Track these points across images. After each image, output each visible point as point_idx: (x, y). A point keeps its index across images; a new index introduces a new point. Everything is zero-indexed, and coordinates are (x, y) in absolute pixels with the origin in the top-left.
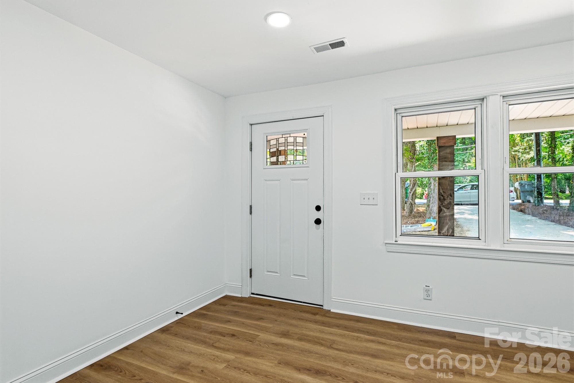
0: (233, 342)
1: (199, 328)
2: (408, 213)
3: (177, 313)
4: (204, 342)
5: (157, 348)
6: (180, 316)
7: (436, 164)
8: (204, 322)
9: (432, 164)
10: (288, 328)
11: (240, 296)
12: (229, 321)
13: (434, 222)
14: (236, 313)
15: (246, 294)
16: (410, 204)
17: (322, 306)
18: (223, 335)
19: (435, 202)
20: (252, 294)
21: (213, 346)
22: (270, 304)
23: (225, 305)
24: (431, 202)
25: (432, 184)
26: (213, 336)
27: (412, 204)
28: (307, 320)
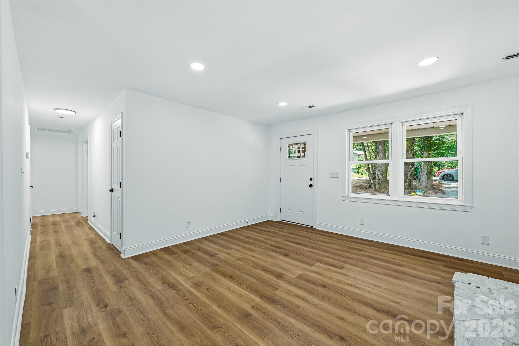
0: (269, 233)
1: (256, 229)
2: (408, 186)
3: (247, 223)
4: (257, 232)
5: (239, 232)
6: (249, 224)
7: (425, 151)
8: (257, 227)
9: (422, 151)
10: (293, 232)
11: (275, 221)
12: (268, 228)
13: (422, 192)
14: (272, 226)
15: (279, 220)
16: (409, 180)
17: (313, 227)
18: (264, 231)
19: (425, 178)
20: (281, 220)
21: (260, 234)
22: (289, 224)
23: (268, 223)
24: (421, 178)
25: (423, 166)
26: (261, 231)
27: (410, 180)
28: (304, 231)
